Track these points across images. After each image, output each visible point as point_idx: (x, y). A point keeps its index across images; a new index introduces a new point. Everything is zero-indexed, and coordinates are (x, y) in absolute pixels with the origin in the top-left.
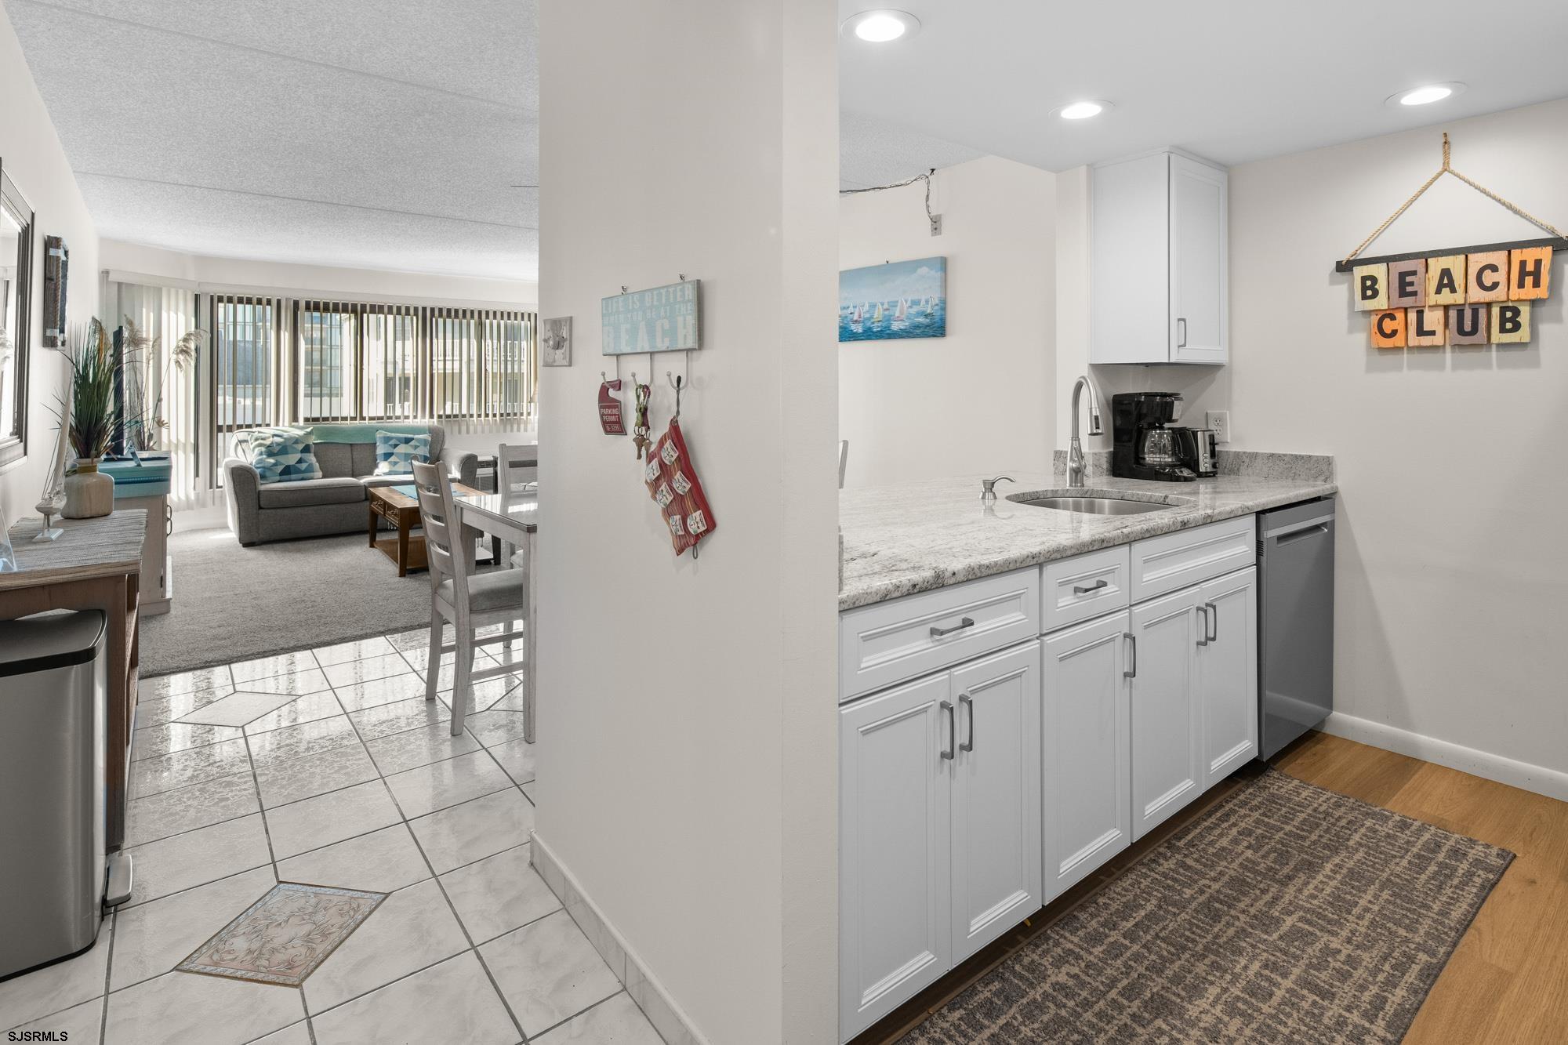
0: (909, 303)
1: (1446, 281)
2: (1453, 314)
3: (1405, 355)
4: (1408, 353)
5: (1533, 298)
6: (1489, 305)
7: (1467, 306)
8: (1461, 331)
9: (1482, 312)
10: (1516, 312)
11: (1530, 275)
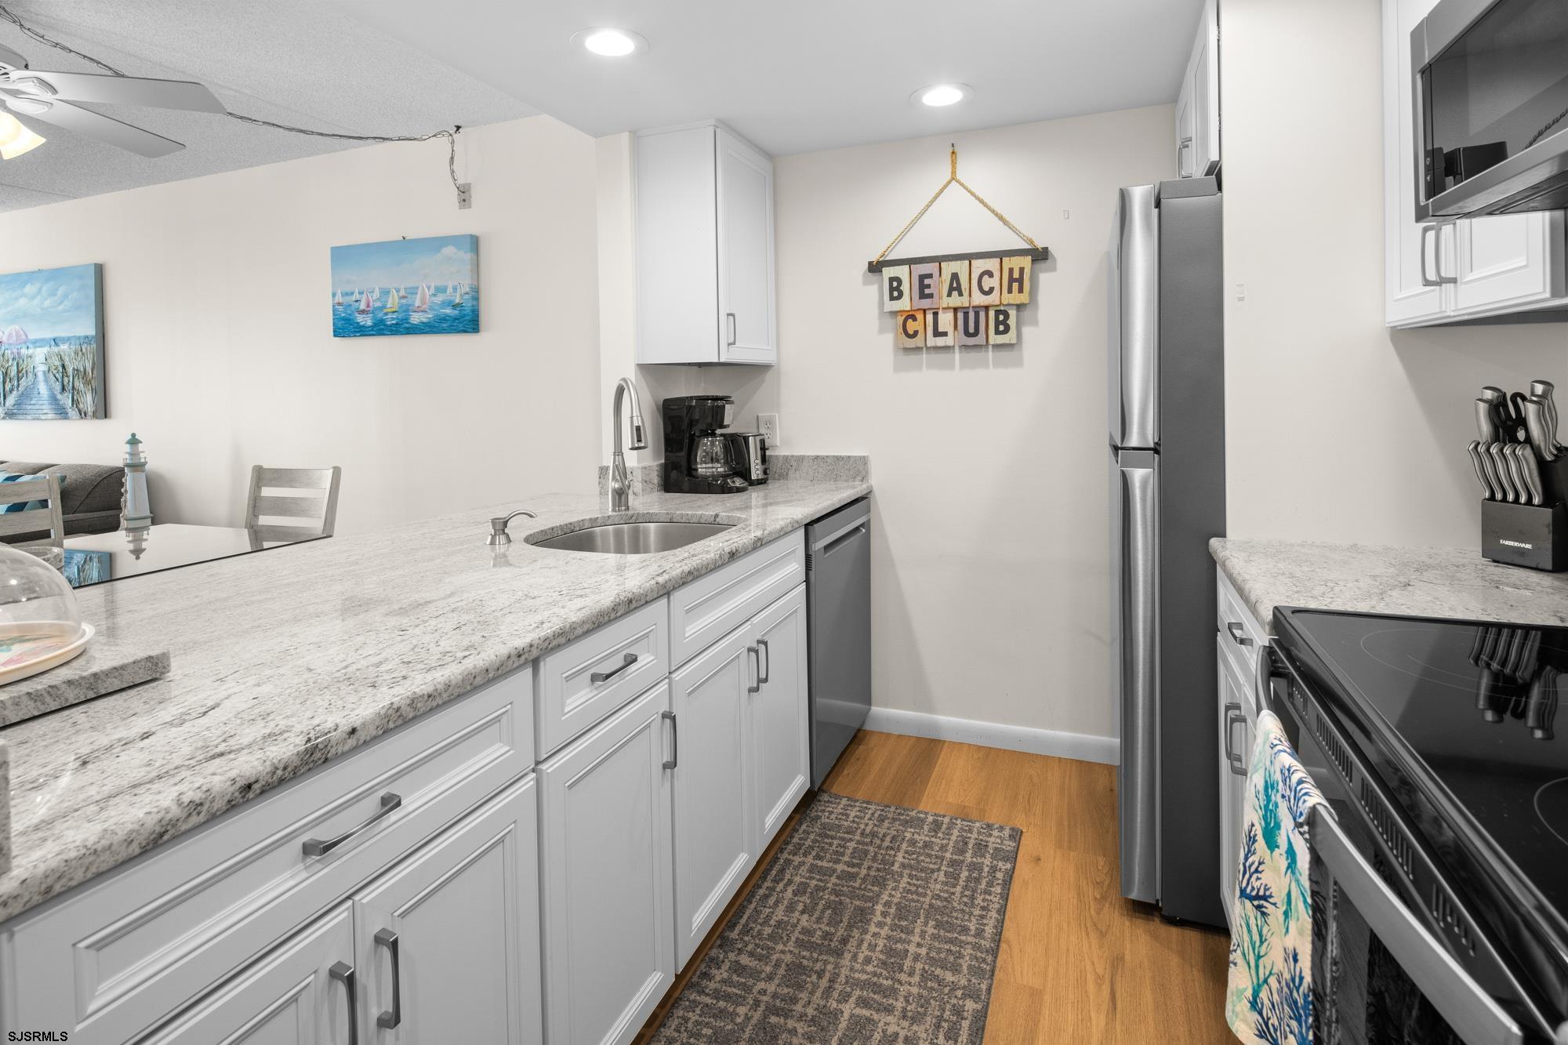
0: (432, 291)
1: (955, 285)
2: (960, 315)
3: (924, 356)
4: (926, 354)
5: (1018, 303)
6: (987, 308)
7: (971, 309)
8: (967, 333)
9: (982, 315)
10: (1007, 316)
11: (1016, 281)
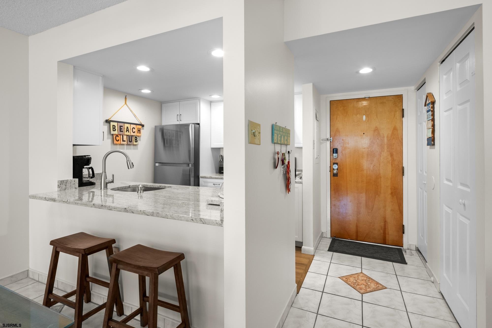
1: (127, 130)
4: (121, 145)
5: (139, 136)
6: (133, 136)
7: (130, 136)
8: (129, 141)
10: (137, 138)
11: (139, 131)
